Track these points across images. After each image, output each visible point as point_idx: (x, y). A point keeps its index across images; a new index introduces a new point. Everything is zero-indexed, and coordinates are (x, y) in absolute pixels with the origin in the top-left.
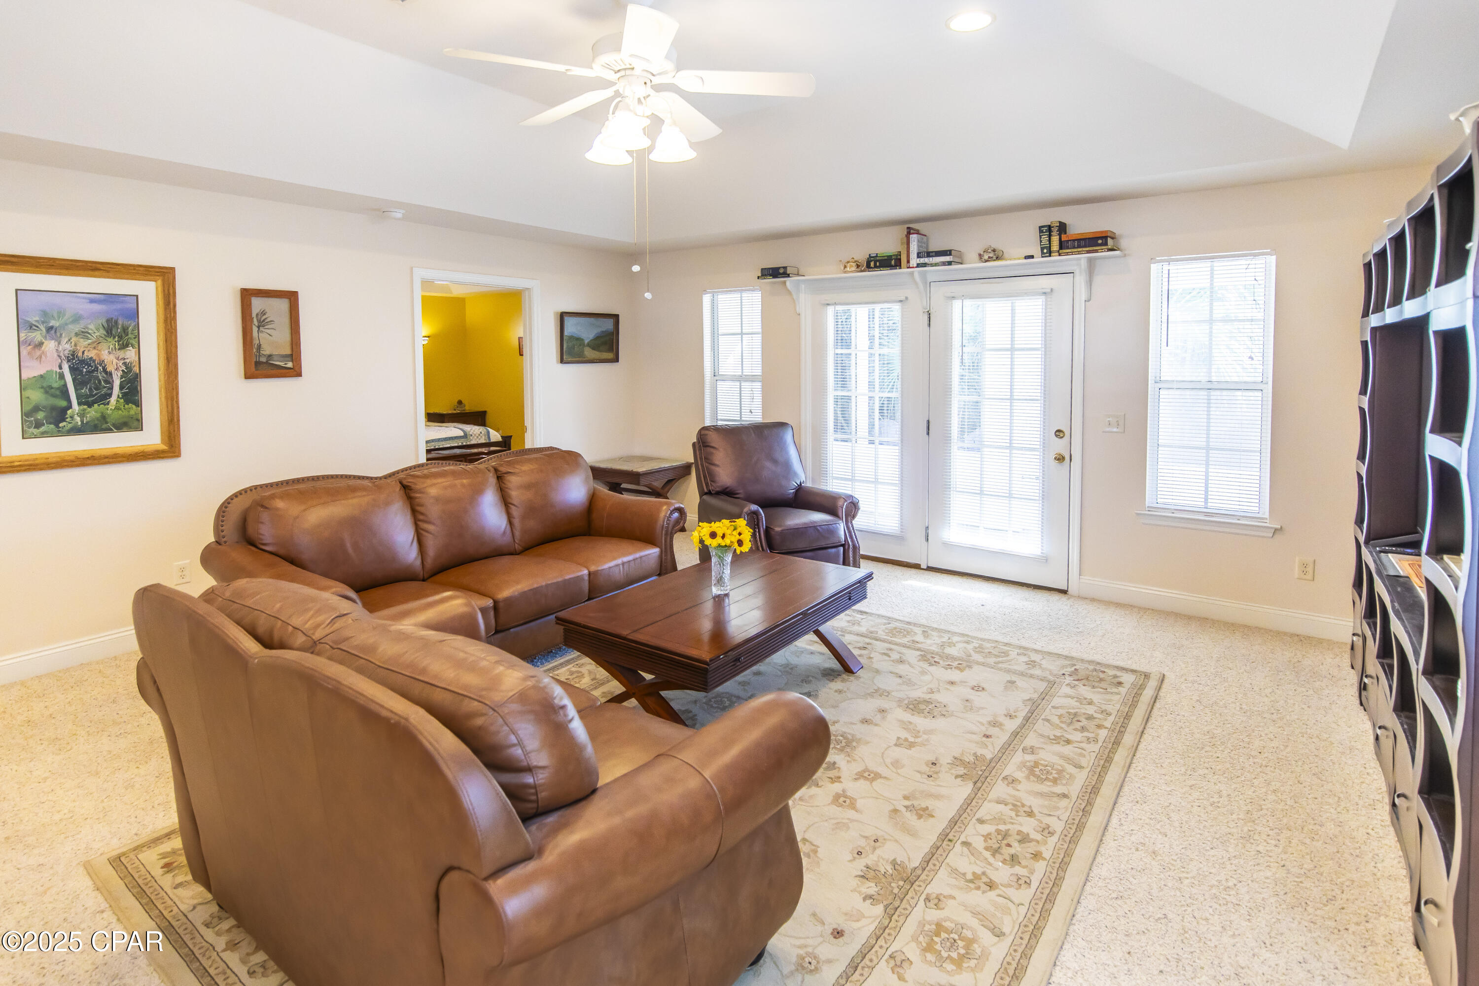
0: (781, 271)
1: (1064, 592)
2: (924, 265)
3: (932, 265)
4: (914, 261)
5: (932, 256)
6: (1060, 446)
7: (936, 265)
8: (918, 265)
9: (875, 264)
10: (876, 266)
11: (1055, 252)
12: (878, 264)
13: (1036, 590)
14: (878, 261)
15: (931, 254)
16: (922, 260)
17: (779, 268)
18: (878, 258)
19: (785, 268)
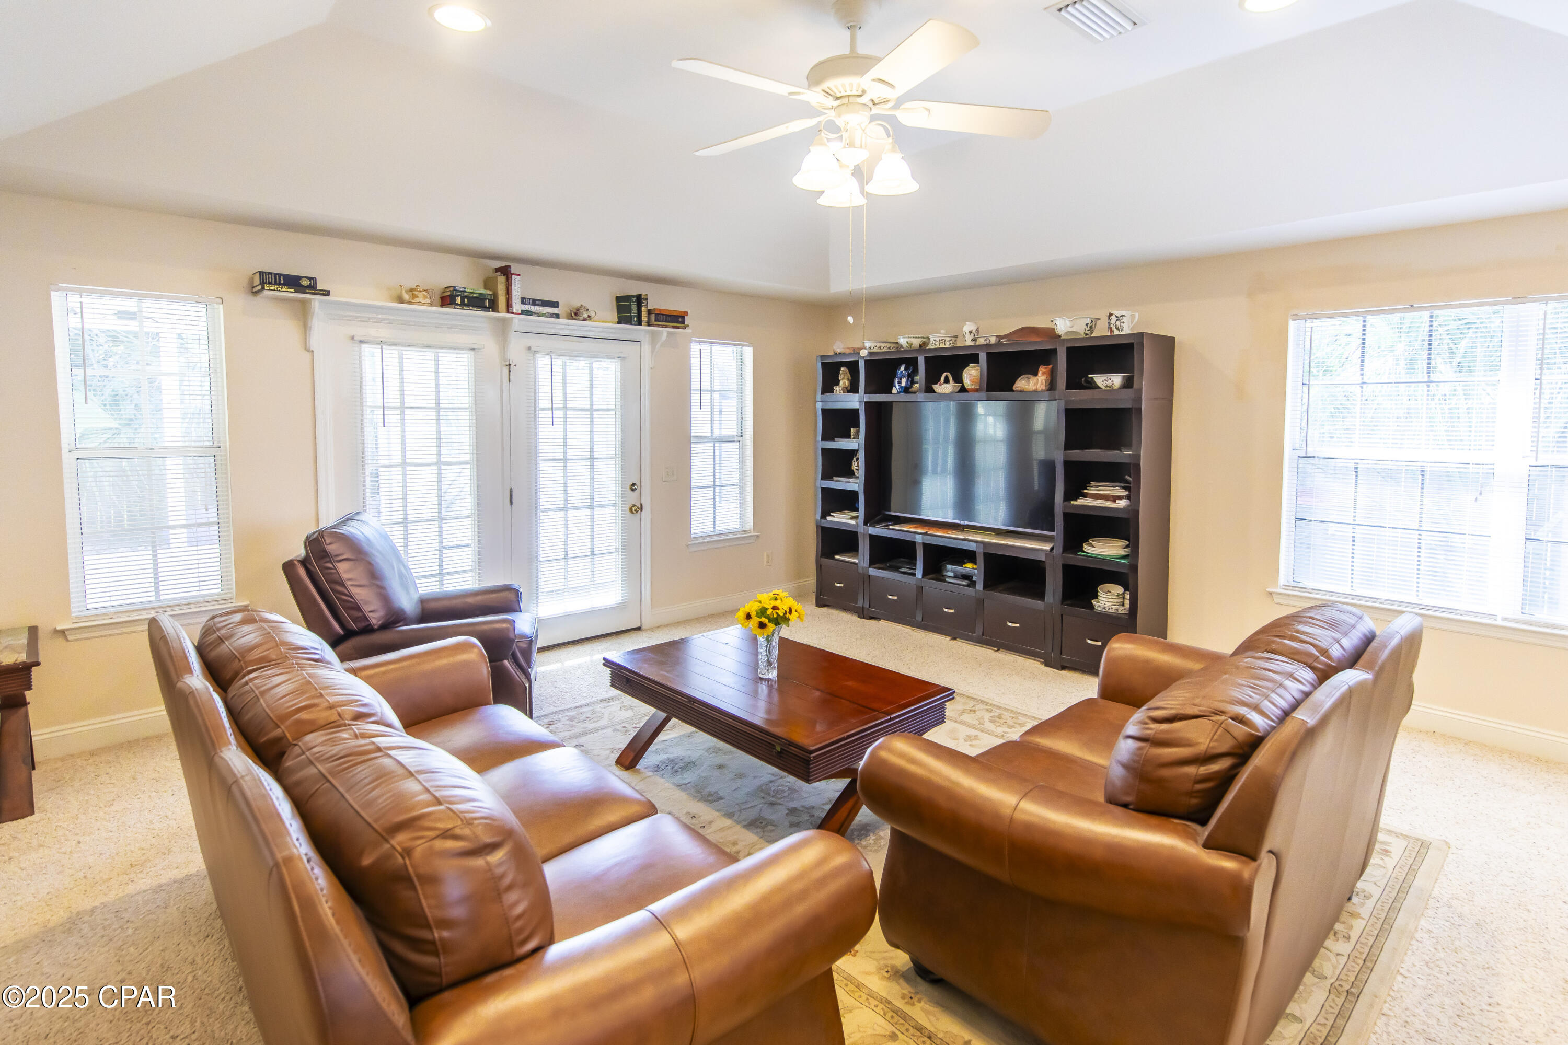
0: (305, 283)
1: (639, 629)
2: (530, 313)
3: (538, 315)
4: (517, 307)
5: (538, 305)
6: (633, 498)
7: (543, 315)
8: (523, 312)
9: (463, 301)
10: (463, 304)
11: (644, 322)
12: (466, 301)
13: (619, 636)
14: (467, 297)
15: (537, 302)
16: (528, 308)
17: (301, 277)
18: (466, 294)
19: (312, 279)
